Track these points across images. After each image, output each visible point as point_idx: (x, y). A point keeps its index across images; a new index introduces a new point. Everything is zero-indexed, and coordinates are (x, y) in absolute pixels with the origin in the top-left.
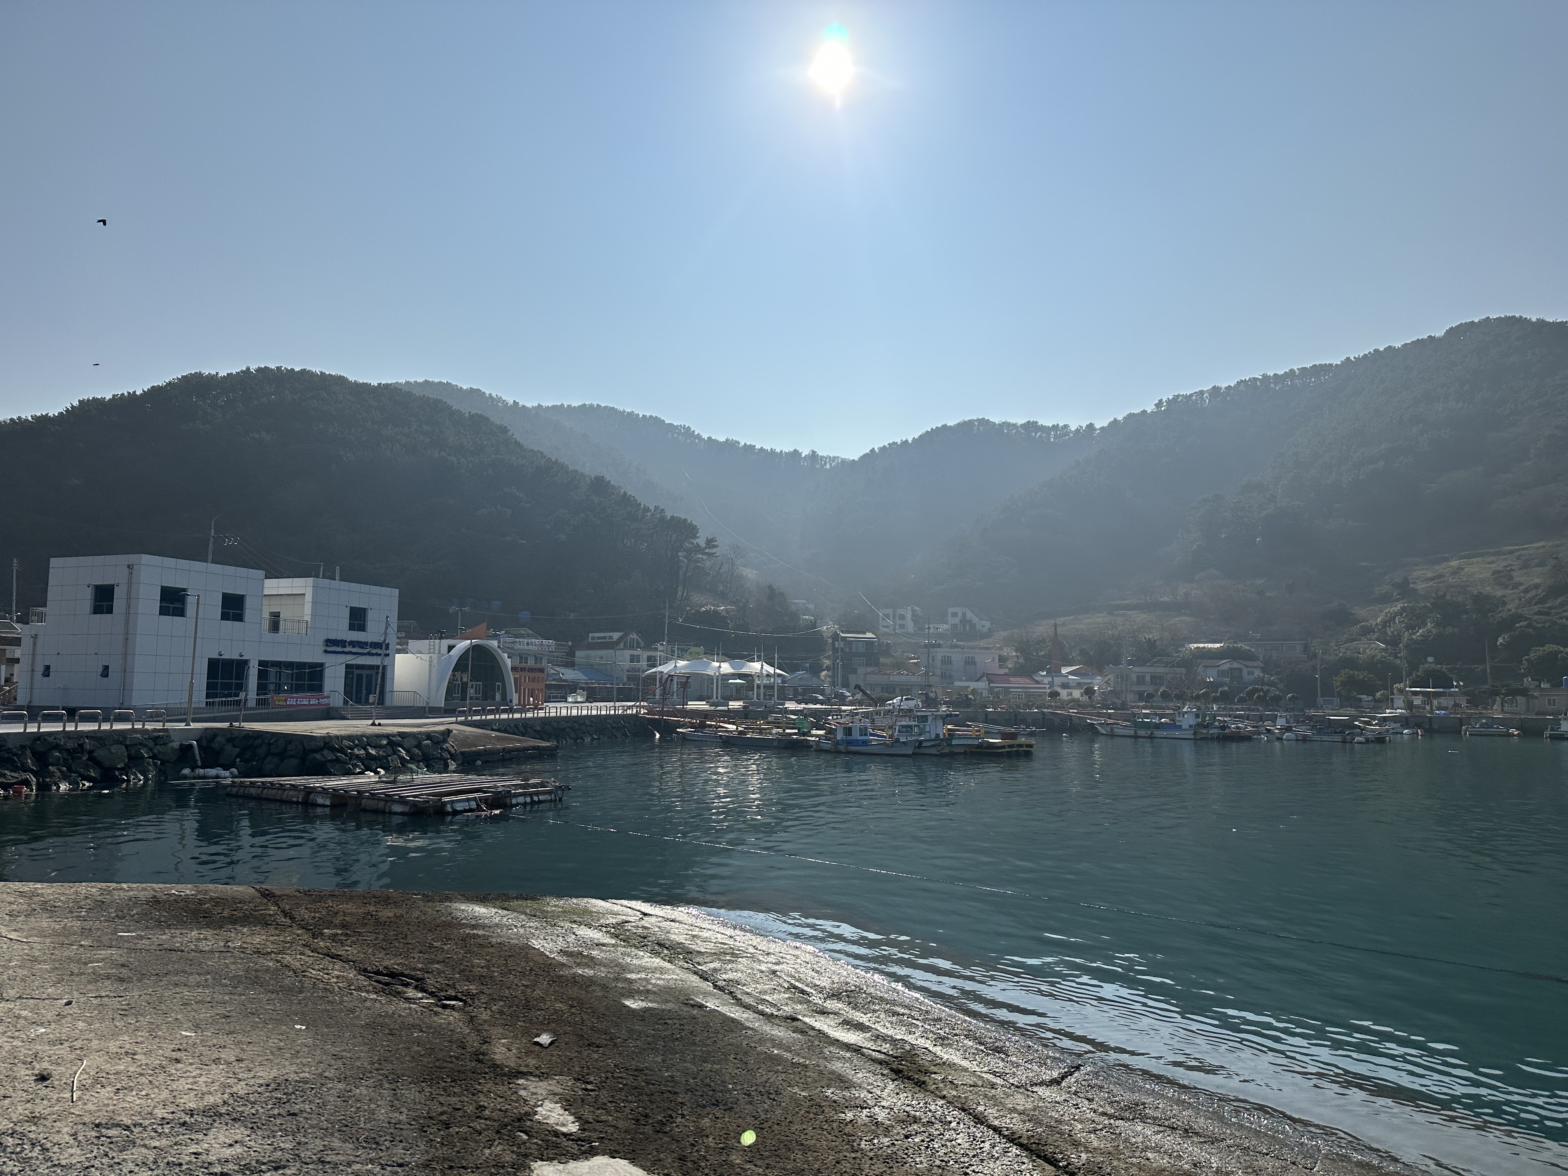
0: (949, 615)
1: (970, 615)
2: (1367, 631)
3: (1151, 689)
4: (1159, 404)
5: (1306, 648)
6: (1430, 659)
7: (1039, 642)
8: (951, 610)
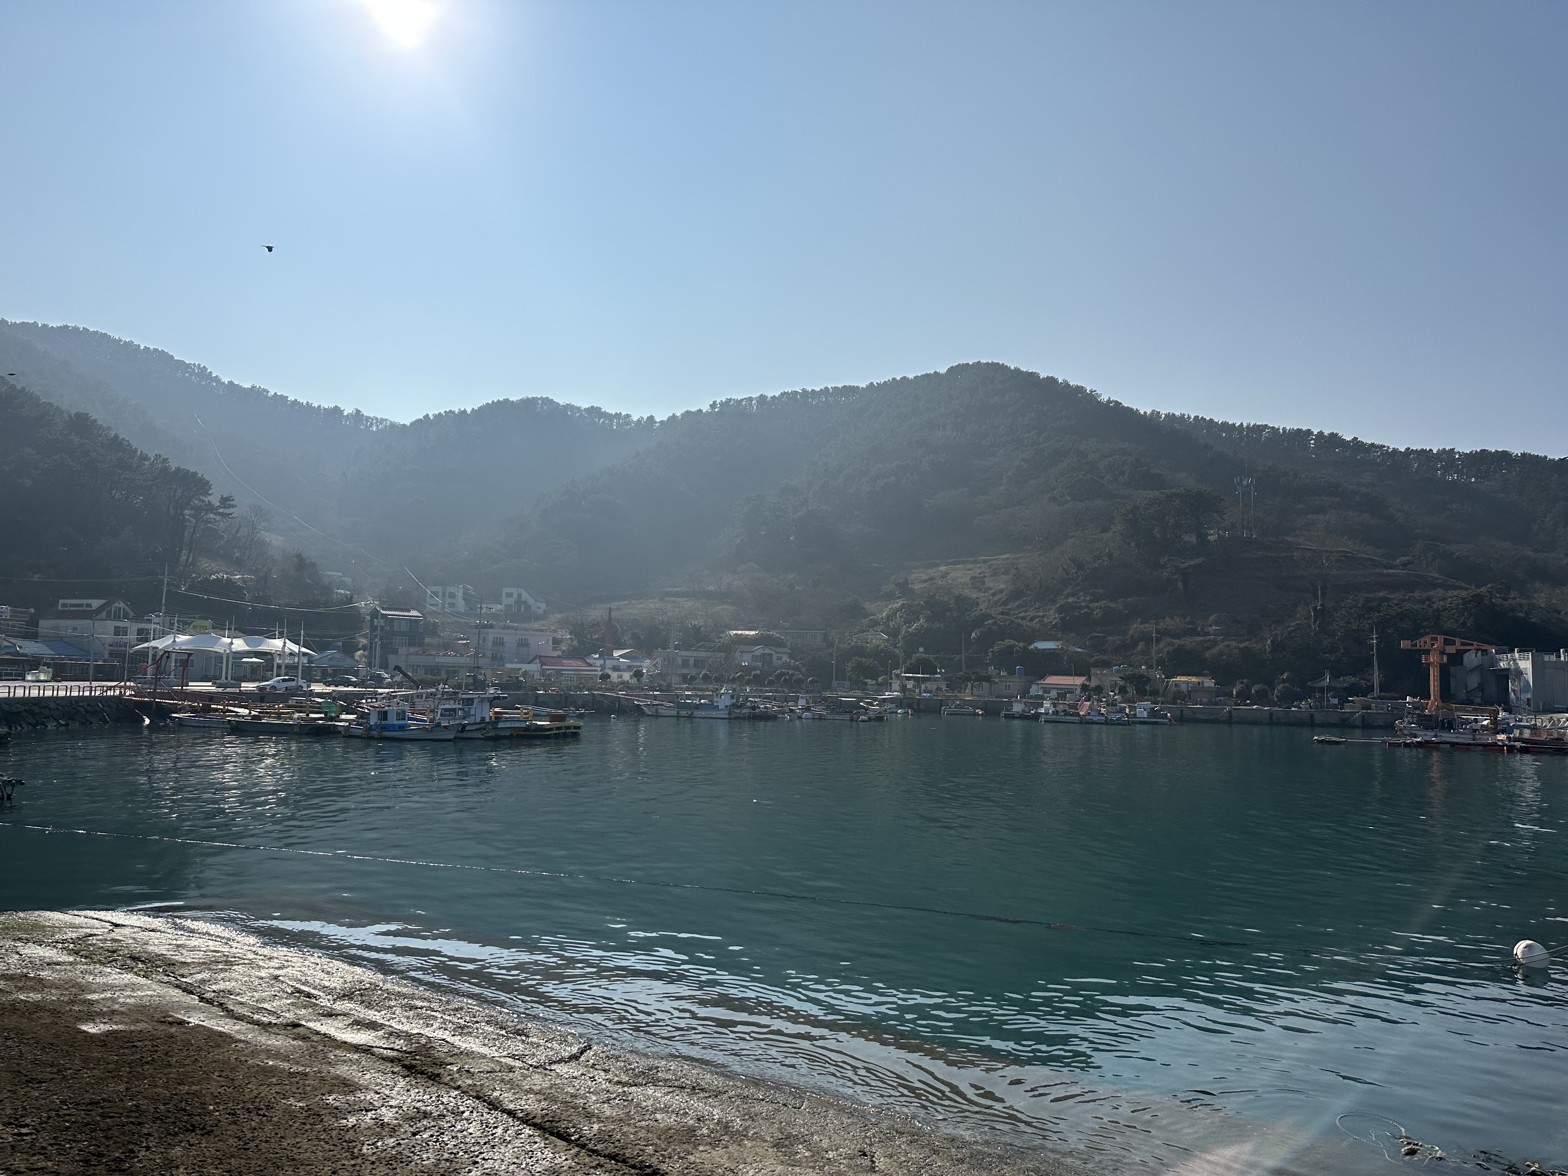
0: (504, 595)
1: (525, 596)
2: (874, 624)
3: (693, 672)
4: (713, 406)
5: (826, 636)
6: (921, 649)
7: (593, 626)
8: (505, 590)
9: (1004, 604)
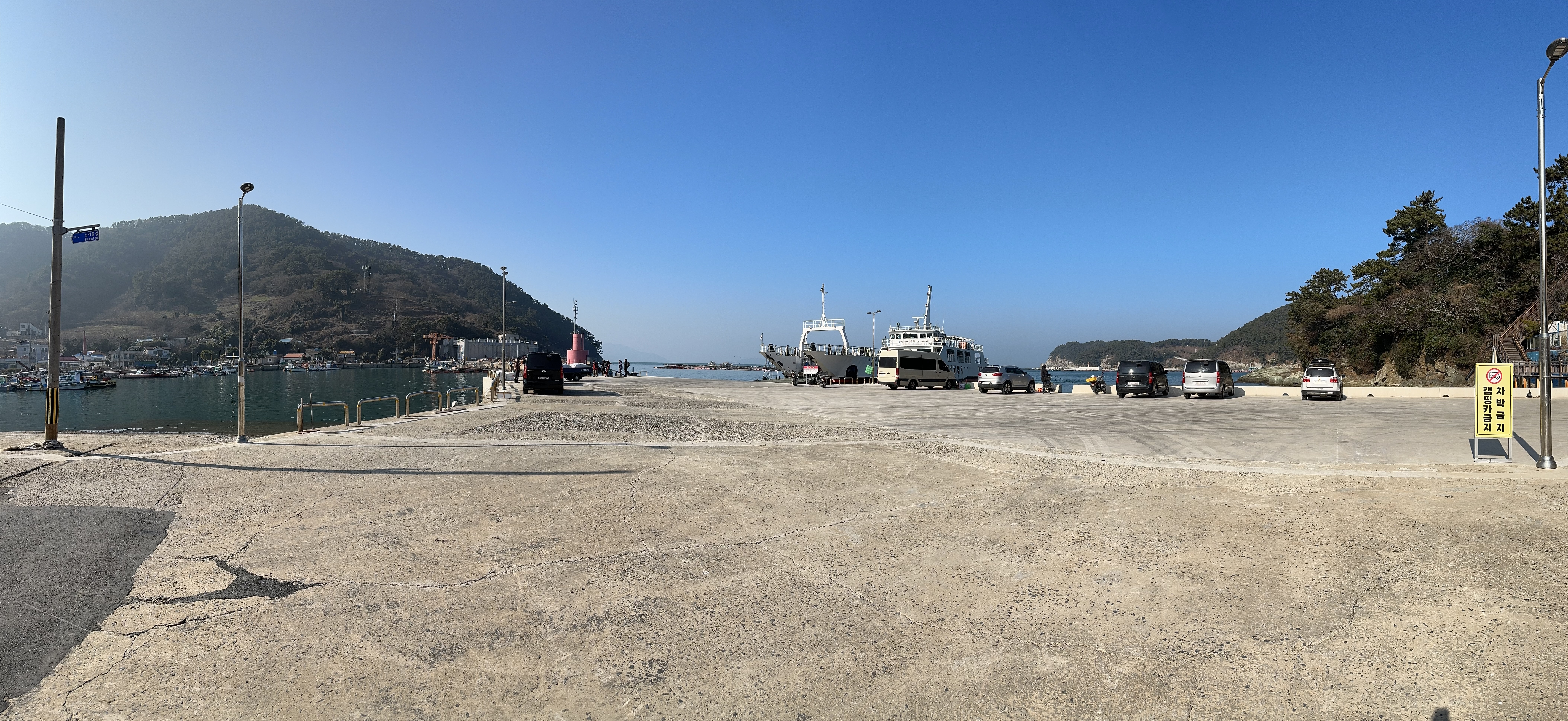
0: (21, 327)
1: (32, 326)
2: (208, 334)
3: (129, 360)
5: (186, 340)
9: (266, 322)
